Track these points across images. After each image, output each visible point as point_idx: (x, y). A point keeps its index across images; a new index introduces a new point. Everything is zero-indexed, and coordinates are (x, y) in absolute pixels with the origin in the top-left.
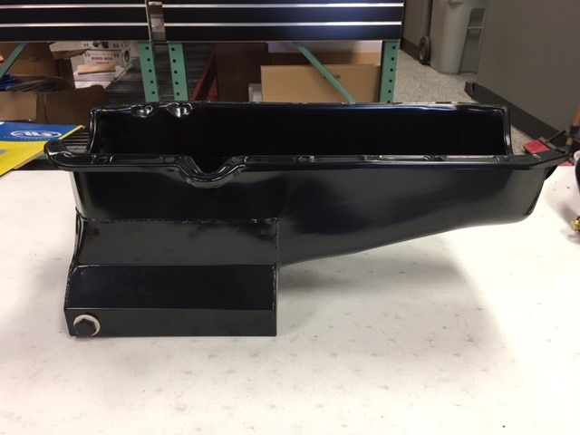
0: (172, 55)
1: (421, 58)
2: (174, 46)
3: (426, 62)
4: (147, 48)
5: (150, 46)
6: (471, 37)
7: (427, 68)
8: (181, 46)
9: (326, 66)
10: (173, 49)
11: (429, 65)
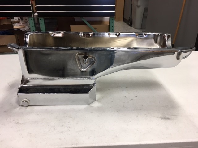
0: (40, 21)
1: (129, 24)
2: (41, 19)
3: (131, 25)
4: (32, 19)
5: (33, 18)
6: (144, 17)
7: (131, 27)
8: (43, 19)
9: (92, 25)
10: (40, 20)
11: (132, 26)
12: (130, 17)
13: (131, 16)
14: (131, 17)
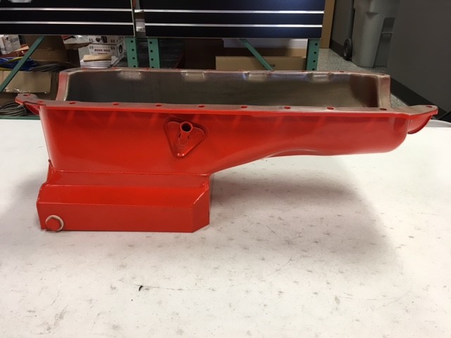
0: (150, 47)
1: (345, 55)
2: (152, 40)
3: (349, 58)
4: (132, 42)
5: (134, 40)
6: (384, 40)
7: (350, 63)
8: (156, 41)
9: (265, 58)
10: (151, 43)
11: (351, 60)
12: (347, 40)
13: (351, 38)
14: (350, 40)
